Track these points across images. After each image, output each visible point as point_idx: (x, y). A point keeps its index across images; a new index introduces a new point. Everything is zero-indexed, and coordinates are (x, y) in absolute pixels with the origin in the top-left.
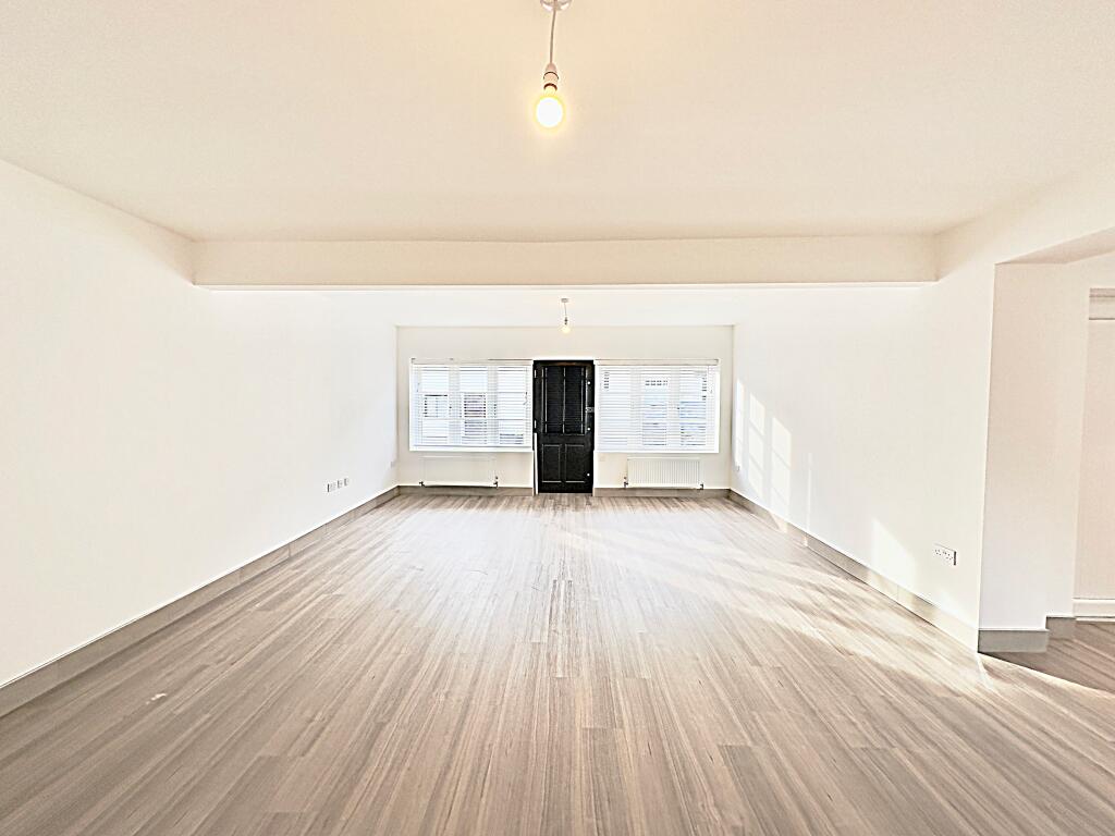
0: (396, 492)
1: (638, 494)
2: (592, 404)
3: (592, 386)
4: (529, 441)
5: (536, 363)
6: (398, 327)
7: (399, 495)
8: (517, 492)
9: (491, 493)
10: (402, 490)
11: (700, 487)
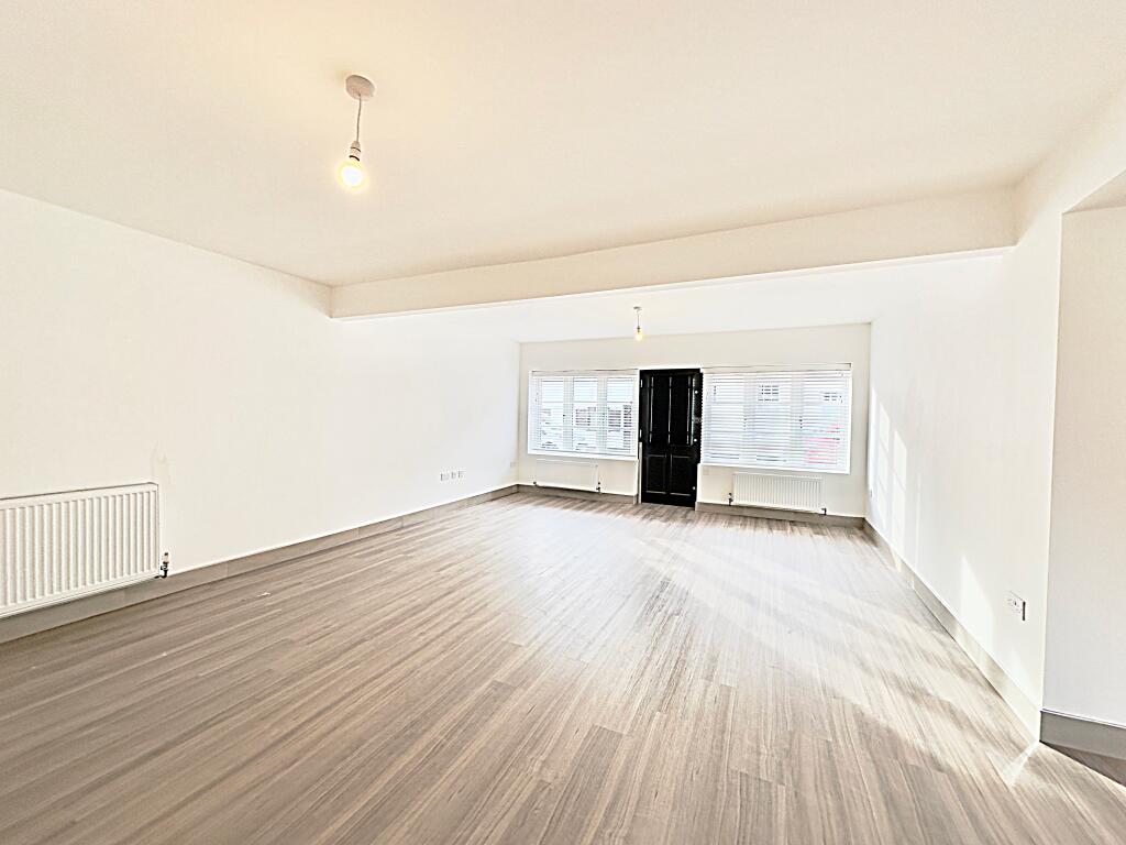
0: (515, 489)
1: (746, 513)
2: (699, 414)
3: (699, 397)
4: (633, 451)
5: (643, 374)
6: (521, 344)
7: (517, 492)
8: (618, 499)
9: (594, 497)
10: (521, 489)
11: (823, 512)
